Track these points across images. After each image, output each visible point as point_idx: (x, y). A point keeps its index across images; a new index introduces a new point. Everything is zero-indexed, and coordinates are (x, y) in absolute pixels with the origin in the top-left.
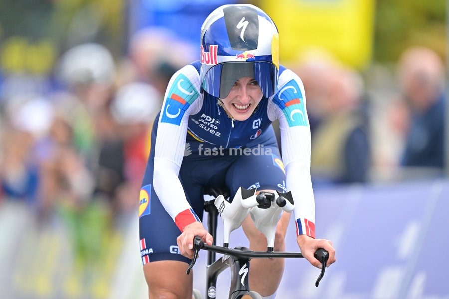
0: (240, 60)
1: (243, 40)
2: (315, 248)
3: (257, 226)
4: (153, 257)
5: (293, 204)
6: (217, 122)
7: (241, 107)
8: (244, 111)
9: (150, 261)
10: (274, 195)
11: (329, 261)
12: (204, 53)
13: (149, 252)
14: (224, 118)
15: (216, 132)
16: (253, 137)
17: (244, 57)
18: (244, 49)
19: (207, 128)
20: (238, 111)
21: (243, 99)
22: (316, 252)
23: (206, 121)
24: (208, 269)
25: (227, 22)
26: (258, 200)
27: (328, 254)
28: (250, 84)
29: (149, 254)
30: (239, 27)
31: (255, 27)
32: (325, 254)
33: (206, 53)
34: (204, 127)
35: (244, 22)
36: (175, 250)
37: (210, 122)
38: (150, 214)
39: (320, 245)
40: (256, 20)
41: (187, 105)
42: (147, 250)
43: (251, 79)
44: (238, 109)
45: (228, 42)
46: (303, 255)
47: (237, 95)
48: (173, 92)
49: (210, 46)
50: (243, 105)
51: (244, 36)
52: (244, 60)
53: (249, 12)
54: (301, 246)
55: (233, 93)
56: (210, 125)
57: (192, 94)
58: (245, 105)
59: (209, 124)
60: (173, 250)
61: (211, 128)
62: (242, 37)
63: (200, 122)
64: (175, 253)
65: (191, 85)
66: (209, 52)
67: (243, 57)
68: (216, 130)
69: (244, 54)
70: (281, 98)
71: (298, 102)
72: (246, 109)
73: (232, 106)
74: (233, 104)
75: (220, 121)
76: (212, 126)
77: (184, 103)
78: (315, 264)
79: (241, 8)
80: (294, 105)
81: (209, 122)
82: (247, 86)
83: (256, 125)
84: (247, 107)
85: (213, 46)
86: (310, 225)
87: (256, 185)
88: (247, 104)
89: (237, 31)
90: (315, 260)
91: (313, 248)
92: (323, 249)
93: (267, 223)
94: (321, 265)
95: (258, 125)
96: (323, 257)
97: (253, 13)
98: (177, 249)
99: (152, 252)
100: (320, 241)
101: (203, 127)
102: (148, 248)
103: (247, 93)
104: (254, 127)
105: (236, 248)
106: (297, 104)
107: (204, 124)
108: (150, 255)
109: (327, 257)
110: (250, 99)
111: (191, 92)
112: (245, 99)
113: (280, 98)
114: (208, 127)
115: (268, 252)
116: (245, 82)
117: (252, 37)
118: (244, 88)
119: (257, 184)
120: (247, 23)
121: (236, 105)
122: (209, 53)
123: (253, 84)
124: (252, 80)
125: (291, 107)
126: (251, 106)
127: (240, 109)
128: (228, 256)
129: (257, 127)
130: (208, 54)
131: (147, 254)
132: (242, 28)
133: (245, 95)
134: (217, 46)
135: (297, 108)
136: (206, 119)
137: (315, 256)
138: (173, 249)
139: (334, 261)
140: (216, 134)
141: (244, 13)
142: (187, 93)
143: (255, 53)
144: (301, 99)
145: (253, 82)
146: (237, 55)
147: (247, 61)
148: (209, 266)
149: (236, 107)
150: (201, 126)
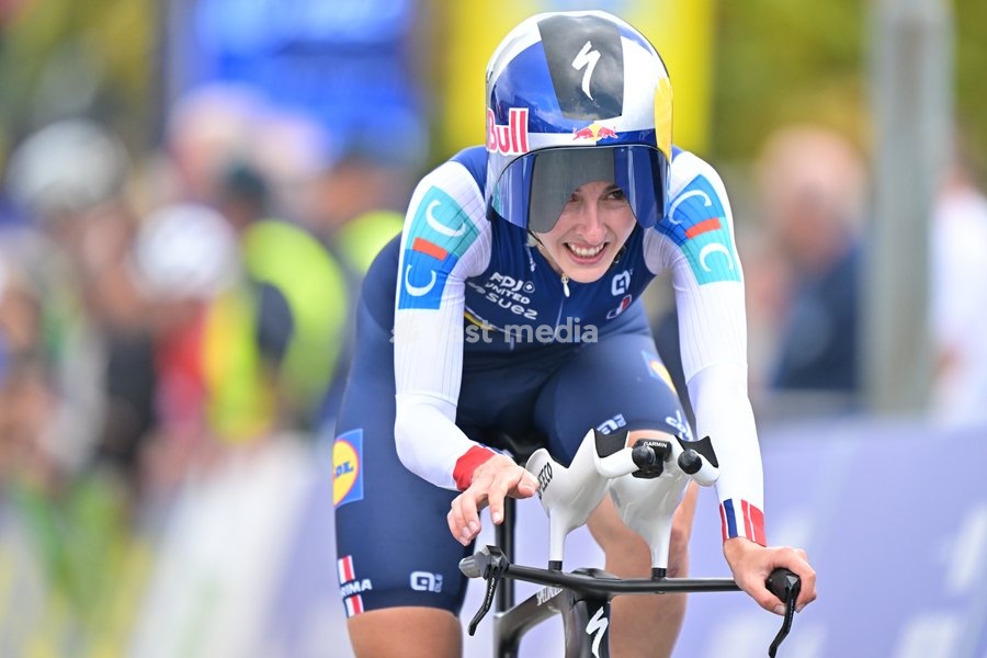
0: (583, 141)
1: (589, 96)
2: (767, 568)
3: (626, 518)
4: (371, 600)
5: (716, 465)
6: (529, 287)
7: (584, 252)
8: (591, 260)
9: (366, 609)
10: (669, 445)
11: (801, 597)
12: (496, 126)
13: (363, 588)
14: (547, 276)
15: (526, 311)
16: (613, 313)
17: (591, 136)
18: (591, 116)
19: (504, 303)
20: (579, 260)
21: (591, 232)
22: (770, 577)
23: (504, 287)
24: (498, 621)
25: (549, 53)
26: (637, 459)
27: (799, 582)
28: (606, 198)
29: (362, 593)
30: (577, 64)
31: (613, 63)
32: (792, 580)
33: (502, 127)
34: (498, 300)
35: (590, 51)
36: (424, 582)
37: (513, 290)
38: (361, 497)
39: (780, 561)
40: (617, 48)
41: (451, 261)
42: (357, 584)
43: (608, 185)
44: (576, 255)
45: (551, 98)
46: (738, 584)
47: (575, 222)
48: (417, 235)
49: (511, 110)
50: (588, 246)
51: (590, 87)
52: (591, 142)
53: (599, 28)
54: (733, 563)
55: (566, 220)
56: (511, 296)
57: (461, 233)
58: (595, 247)
59: (509, 294)
60: (419, 583)
61: (515, 302)
62: (586, 89)
63: (489, 290)
64: (424, 588)
65: (460, 212)
66: (507, 124)
67: (588, 134)
68: (526, 307)
69: (591, 127)
70: (675, 219)
71: (715, 225)
72: (596, 255)
73: (564, 250)
74: (566, 245)
75: (535, 286)
76: (516, 297)
77: (443, 258)
78: (767, 606)
79: (579, 20)
80: (706, 235)
81: (510, 289)
82: (598, 203)
83: (618, 287)
84: (598, 250)
85: (518, 110)
86: (755, 515)
87: (616, 421)
88: (599, 245)
89: (572, 75)
90: (767, 595)
91: (761, 568)
92: (787, 569)
93: (649, 510)
94: (782, 608)
95: (624, 286)
96: (787, 589)
97: (608, 31)
98: (427, 579)
99: (370, 587)
100: (780, 552)
101: (495, 300)
102: (359, 578)
103: (598, 218)
104: (615, 292)
105: (575, 572)
106: (714, 232)
107: (499, 295)
108: (365, 594)
109: (797, 588)
110: (606, 231)
111: (459, 228)
112: (595, 233)
113: (672, 220)
114: (507, 299)
115: (653, 580)
116: (593, 192)
117: (609, 88)
118: (593, 207)
119: (618, 417)
120: (596, 55)
121: (573, 247)
122: (509, 127)
123: (611, 196)
124: (609, 188)
125: (699, 238)
126: (609, 248)
127: (581, 257)
128: (554, 591)
129: (622, 291)
130: (506, 130)
131: (358, 593)
132: (585, 67)
133: (595, 224)
134: (527, 110)
135: (713, 241)
136: (504, 284)
137: (768, 586)
138: (419, 580)
139: (813, 599)
140: (526, 315)
141: (588, 31)
142: (449, 232)
143: (617, 125)
144: (721, 219)
145: (613, 193)
146: (575, 130)
147: (598, 144)
148: (501, 615)
149: (572, 252)
150: (492, 298)
